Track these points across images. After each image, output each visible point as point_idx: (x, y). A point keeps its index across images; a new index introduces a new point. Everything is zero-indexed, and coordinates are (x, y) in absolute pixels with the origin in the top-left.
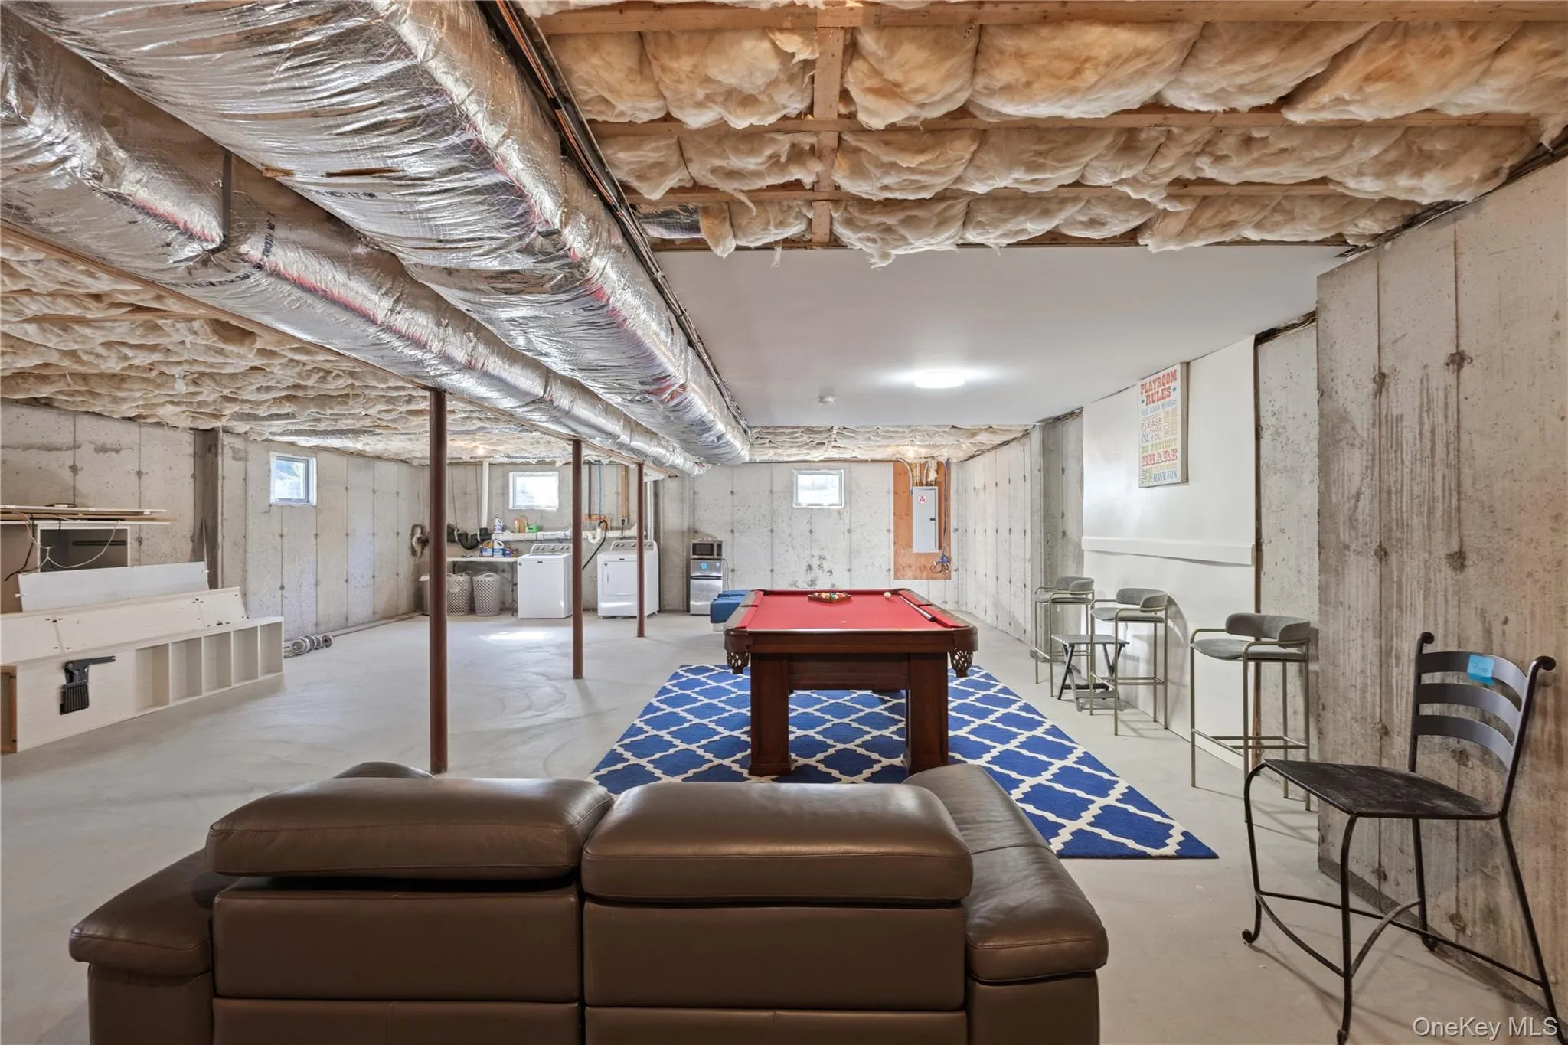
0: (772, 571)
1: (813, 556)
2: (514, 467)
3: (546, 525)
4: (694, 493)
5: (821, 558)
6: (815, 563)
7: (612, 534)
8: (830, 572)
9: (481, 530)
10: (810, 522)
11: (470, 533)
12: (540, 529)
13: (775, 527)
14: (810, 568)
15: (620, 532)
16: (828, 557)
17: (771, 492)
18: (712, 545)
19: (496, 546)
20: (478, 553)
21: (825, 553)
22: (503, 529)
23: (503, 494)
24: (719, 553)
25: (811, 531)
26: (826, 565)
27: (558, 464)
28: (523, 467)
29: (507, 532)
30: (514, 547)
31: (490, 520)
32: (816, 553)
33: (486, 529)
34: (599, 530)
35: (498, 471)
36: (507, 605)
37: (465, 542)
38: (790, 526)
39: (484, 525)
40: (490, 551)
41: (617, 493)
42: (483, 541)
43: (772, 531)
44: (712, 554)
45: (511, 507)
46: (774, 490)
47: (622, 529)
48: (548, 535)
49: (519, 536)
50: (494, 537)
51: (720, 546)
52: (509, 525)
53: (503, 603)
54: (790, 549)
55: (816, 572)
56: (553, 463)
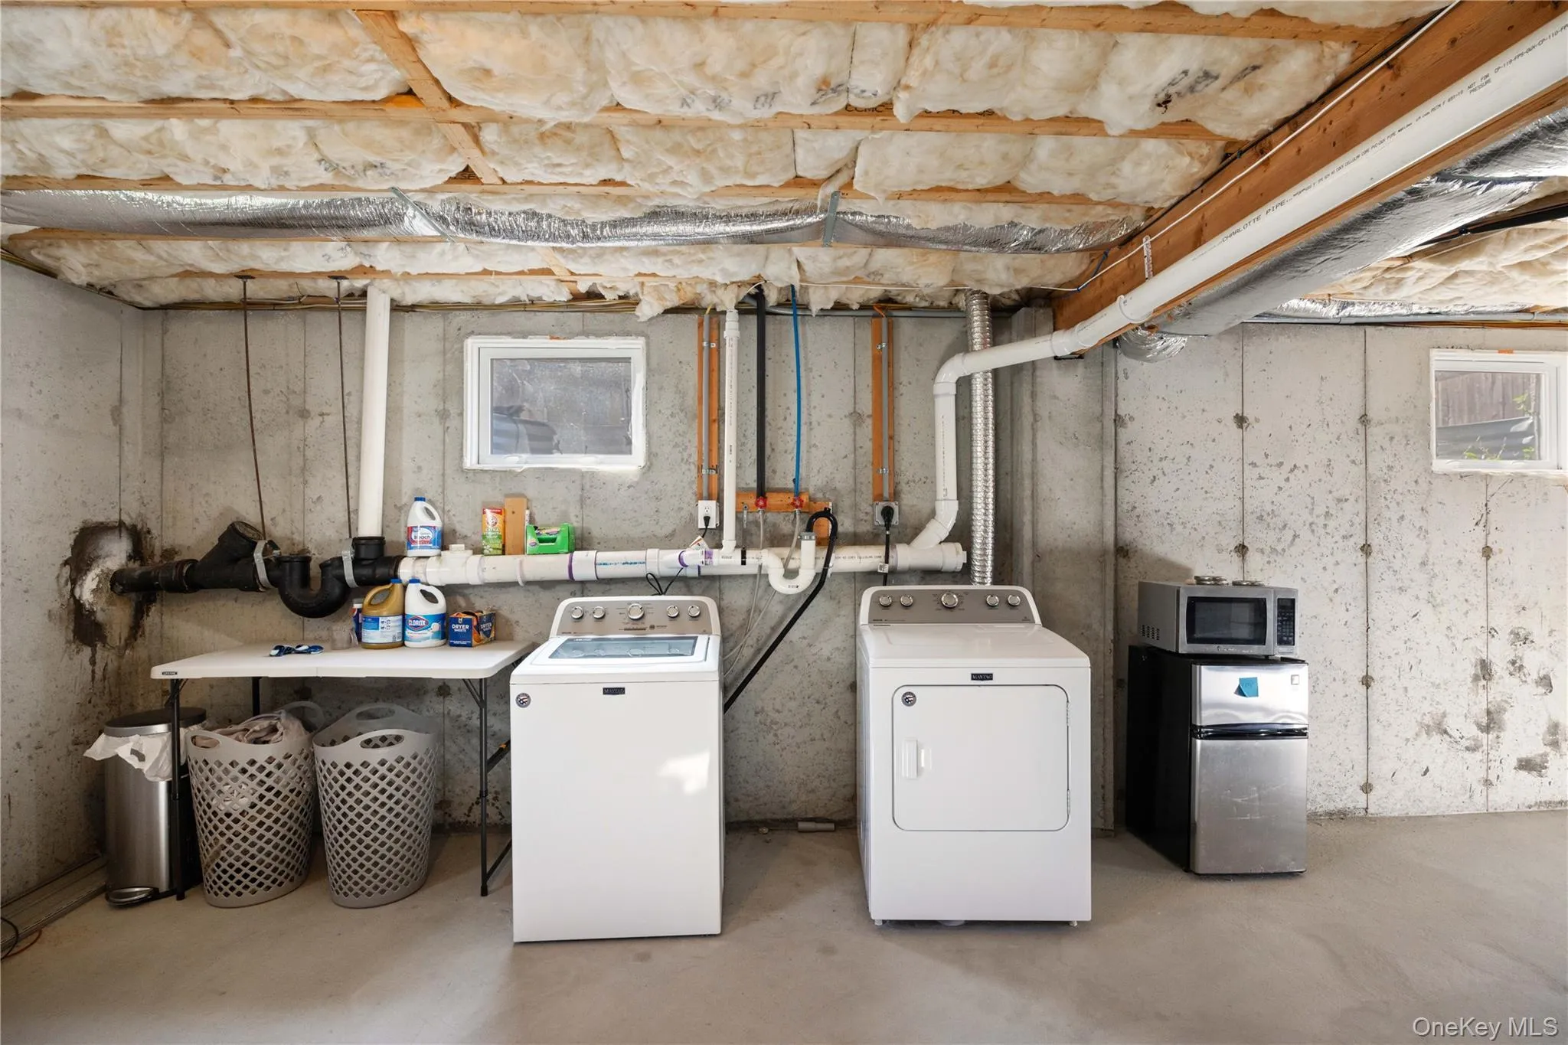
0: (1367, 681)
1: (1491, 632)
2: (484, 317)
3: (598, 527)
4: (1118, 421)
5: (1521, 638)
6: (1500, 653)
7: (850, 559)
8: (1546, 682)
9: (358, 543)
10: (1483, 522)
11: (318, 556)
12: (580, 542)
13: (1375, 540)
14: (1485, 670)
15: (880, 551)
16: (1538, 633)
17: (1364, 419)
18: (1259, 606)
19: (416, 605)
20: (343, 629)
21: (1529, 623)
22: (444, 540)
23: (443, 415)
24: (1286, 636)
25: (1487, 552)
26: (1534, 661)
27: (648, 309)
28: (520, 319)
29: (457, 552)
30: (482, 605)
31: (393, 507)
32: (1504, 620)
33: (379, 542)
34: (808, 545)
35: (423, 332)
36: (459, 814)
37: (295, 592)
38: (1423, 532)
39: (369, 526)
40: (387, 629)
41: (856, 417)
42: (365, 584)
43: (1366, 549)
44: (1261, 640)
45: (470, 462)
46: (1371, 415)
47: (888, 544)
48: (615, 562)
49: (504, 568)
50: (405, 570)
51: (1287, 608)
52: (463, 527)
53: (442, 804)
54: (1427, 612)
55: (1504, 684)
56: (628, 302)
